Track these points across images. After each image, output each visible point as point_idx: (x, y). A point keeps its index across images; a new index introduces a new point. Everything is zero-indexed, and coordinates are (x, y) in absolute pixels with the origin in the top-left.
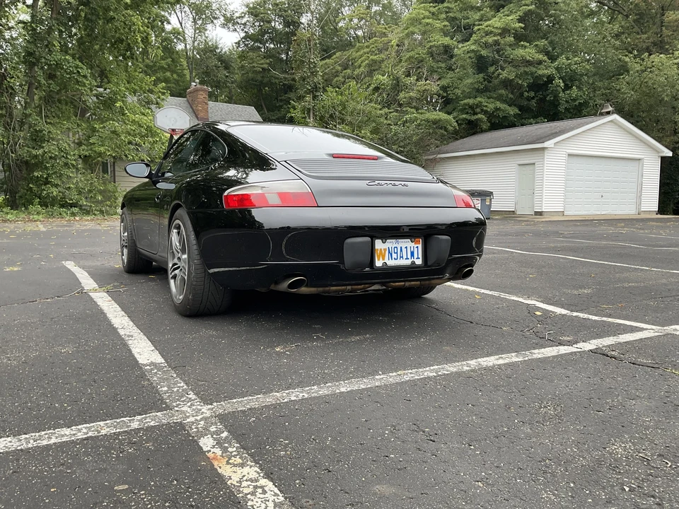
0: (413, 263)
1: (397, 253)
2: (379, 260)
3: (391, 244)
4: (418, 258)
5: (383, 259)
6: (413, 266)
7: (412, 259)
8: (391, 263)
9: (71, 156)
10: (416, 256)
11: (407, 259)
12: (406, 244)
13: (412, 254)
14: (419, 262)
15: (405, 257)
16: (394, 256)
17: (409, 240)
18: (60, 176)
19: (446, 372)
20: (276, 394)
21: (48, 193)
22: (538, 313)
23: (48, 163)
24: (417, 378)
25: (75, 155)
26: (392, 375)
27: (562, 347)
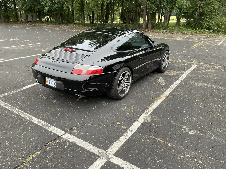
1: (51, 82)
2: (47, 82)
3: (49, 79)
8: (49, 85)
10: (55, 85)
12: (53, 80)
14: (56, 87)
15: (53, 84)
18: (211, 18)
19: (23, 116)
20: (4, 102)
21: (204, 25)
22: (119, 123)
23: (208, 13)
24: (18, 114)
25: (219, 10)
26: (20, 110)
27: (63, 131)
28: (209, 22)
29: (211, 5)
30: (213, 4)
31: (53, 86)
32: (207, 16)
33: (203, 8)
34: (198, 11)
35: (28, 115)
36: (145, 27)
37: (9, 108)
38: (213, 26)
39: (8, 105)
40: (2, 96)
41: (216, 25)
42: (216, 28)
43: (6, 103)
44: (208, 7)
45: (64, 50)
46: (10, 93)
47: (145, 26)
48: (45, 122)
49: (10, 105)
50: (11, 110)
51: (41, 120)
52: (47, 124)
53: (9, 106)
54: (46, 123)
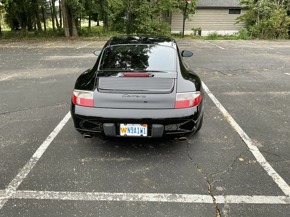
0: (142, 135)
1: (133, 130)
2: (123, 132)
3: (129, 126)
4: (145, 133)
5: (125, 132)
6: (142, 137)
7: (141, 134)
8: (129, 134)
9: (150, 11)
10: (143, 132)
11: (138, 133)
12: (138, 126)
13: (141, 131)
14: (145, 135)
15: (137, 132)
16: (131, 131)
17: (140, 125)
18: (145, 20)
19: (118, 200)
20: (41, 192)
21: (140, 28)
22: (241, 159)
23: (140, 14)
24: (101, 199)
25: (151, 10)
26: (96, 193)
27: (206, 196)
28: (143, 24)
29: (142, 5)
30: (144, 3)
31: (139, 135)
32: (140, 17)
33: (134, 8)
34: (129, 12)
35: (122, 194)
36: (69, 34)
37: (69, 197)
38: (149, 29)
39: (58, 193)
40: (19, 183)
41: (152, 27)
42: (152, 31)
43: (49, 192)
44: (139, 8)
45: (125, 76)
46: (25, 173)
47: (69, 32)
48: (166, 194)
49: (63, 192)
50: (81, 199)
51: (155, 194)
52: (171, 194)
53: (65, 194)
54: (169, 195)
